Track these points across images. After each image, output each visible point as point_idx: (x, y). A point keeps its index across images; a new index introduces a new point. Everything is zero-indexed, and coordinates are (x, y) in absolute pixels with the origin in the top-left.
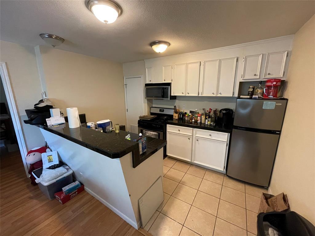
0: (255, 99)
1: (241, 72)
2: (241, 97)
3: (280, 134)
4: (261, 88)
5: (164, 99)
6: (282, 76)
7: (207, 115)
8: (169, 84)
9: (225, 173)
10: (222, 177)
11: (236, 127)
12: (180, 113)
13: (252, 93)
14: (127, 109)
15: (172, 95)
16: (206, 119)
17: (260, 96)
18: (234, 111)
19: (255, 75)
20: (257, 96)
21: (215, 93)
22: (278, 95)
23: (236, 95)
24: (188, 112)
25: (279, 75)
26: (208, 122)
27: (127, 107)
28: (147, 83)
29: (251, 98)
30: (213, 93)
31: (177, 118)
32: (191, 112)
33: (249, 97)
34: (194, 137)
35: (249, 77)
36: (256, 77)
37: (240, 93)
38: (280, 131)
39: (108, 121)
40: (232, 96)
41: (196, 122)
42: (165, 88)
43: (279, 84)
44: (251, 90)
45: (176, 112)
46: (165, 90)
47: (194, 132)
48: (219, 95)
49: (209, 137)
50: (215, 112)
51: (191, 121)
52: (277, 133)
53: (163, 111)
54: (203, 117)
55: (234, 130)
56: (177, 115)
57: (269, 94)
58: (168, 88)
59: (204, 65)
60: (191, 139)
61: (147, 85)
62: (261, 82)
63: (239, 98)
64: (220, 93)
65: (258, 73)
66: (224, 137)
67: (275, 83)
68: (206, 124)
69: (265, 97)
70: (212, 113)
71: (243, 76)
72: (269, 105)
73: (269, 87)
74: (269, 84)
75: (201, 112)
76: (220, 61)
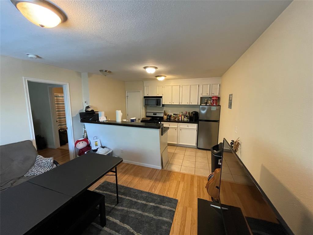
0: (208, 106)
1: (201, 92)
2: (202, 105)
3: (219, 122)
4: (210, 100)
5: (158, 106)
6: (218, 95)
7: (185, 116)
8: (161, 97)
9: (196, 147)
10: (195, 149)
11: (201, 120)
12: (168, 116)
13: (207, 103)
14: (128, 114)
15: (163, 104)
16: (184, 117)
17: (210, 104)
18: (199, 113)
19: (207, 94)
20: (209, 104)
21: (189, 103)
22: (218, 104)
23: (199, 104)
24: (172, 115)
25: (217, 94)
26: (186, 119)
27: (128, 112)
28: (145, 96)
29: (206, 105)
30: (188, 103)
31: (166, 118)
32: (174, 114)
33: (205, 105)
34: (179, 128)
35: (205, 95)
36: (207, 95)
37: (201, 103)
38: (219, 121)
39: (134, 118)
40: (197, 104)
41: (179, 119)
42: (159, 99)
43: (217, 99)
44: (206, 101)
45: (165, 115)
46: (159, 101)
47: (179, 125)
48: (191, 104)
49: (187, 127)
50: (189, 113)
51: (175, 119)
52: (218, 121)
53: (156, 114)
54: (183, 117)
55: (200, 122)
56: (166, 116)
57: (214, 103)
58: (160, 99)
59: (182, 87)
60: (177, 129)
61: (145, 97)
62: (210, 98)
63: (201, 105)
64: (191, 103)
65: (208, 93)
66: (195, 126)
67: (215, 98)
68: (185, 120)
69: (212, 105)
70: (187, 114)
71: (202, 94)
72: (214, 108)
73: (213, 100)
74: (213, 98)
75: (181, 114)
76: (190, 86)
